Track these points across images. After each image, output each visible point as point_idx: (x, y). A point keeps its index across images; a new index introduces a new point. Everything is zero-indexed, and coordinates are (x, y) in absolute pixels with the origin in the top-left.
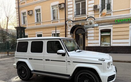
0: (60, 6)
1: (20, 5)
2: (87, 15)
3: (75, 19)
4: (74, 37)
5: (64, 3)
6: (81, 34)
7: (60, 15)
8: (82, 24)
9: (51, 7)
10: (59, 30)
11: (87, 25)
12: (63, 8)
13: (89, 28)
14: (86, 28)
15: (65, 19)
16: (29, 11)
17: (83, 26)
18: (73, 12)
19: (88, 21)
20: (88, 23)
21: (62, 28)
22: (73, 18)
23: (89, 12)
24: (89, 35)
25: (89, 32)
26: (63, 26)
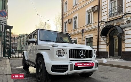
0: (93, 9)
1: (64, 16)
2: (124, 12)
3: (109, 19)
4: (108, 40)
5: (97, 6)
6: (116, 36)
7: (94, 19)
8: (117, 24)
9: (86, 12)
10: (92, 34)
11: (124, 24)
12: (97, 11)
13: (126, 28)
14: (122, 29)
15: (98, 21)
16: (68, 20)
17: (119, 26)
18: (107, 13)
19: (125, 20)
20: (125, 21)
21: (95, 31)
22: (107, 19)
23: (127, 9)
24: (126, 37)
25: (126, 33)
26: (96, 30)
